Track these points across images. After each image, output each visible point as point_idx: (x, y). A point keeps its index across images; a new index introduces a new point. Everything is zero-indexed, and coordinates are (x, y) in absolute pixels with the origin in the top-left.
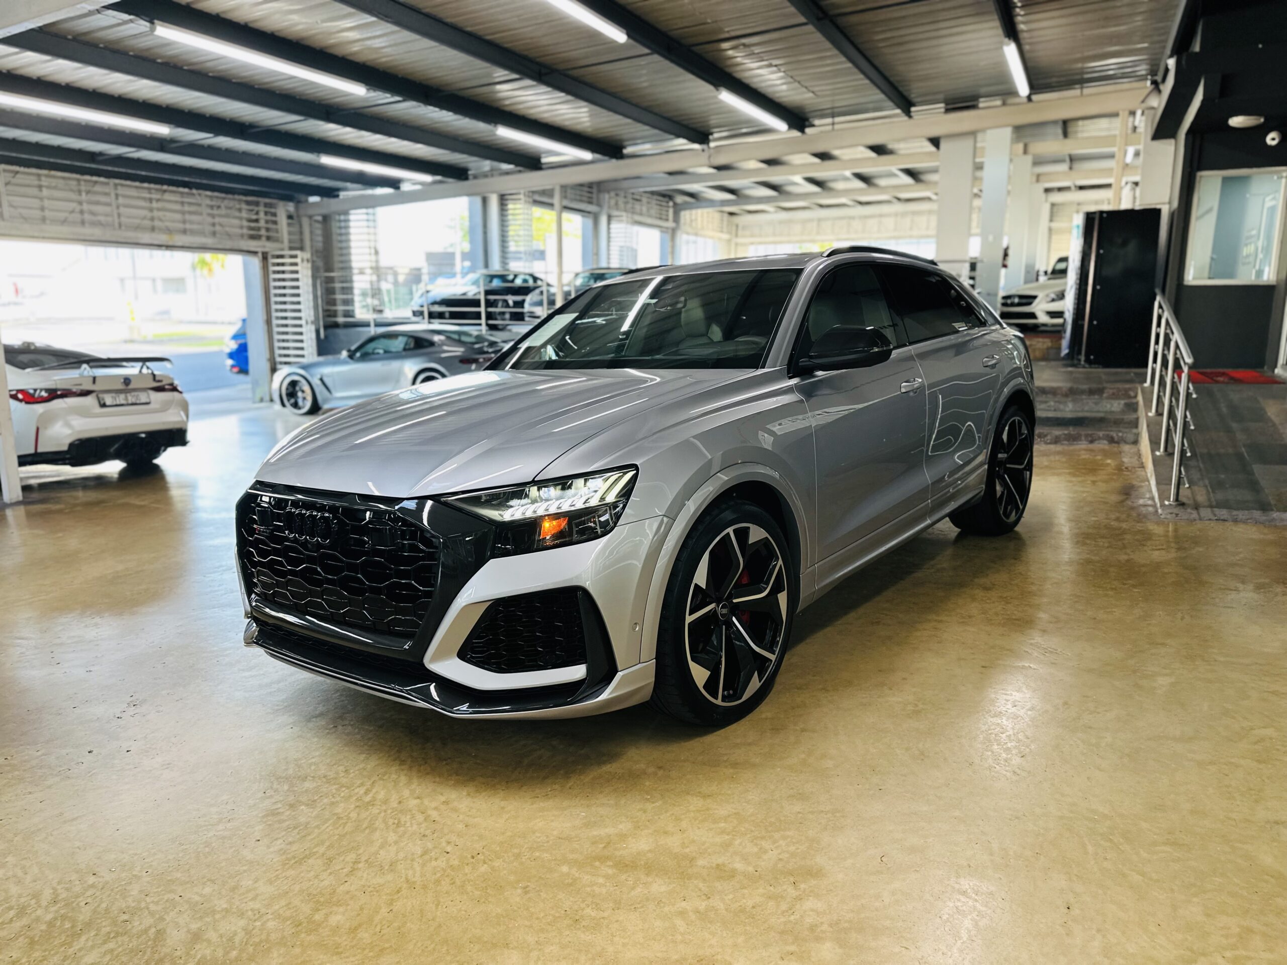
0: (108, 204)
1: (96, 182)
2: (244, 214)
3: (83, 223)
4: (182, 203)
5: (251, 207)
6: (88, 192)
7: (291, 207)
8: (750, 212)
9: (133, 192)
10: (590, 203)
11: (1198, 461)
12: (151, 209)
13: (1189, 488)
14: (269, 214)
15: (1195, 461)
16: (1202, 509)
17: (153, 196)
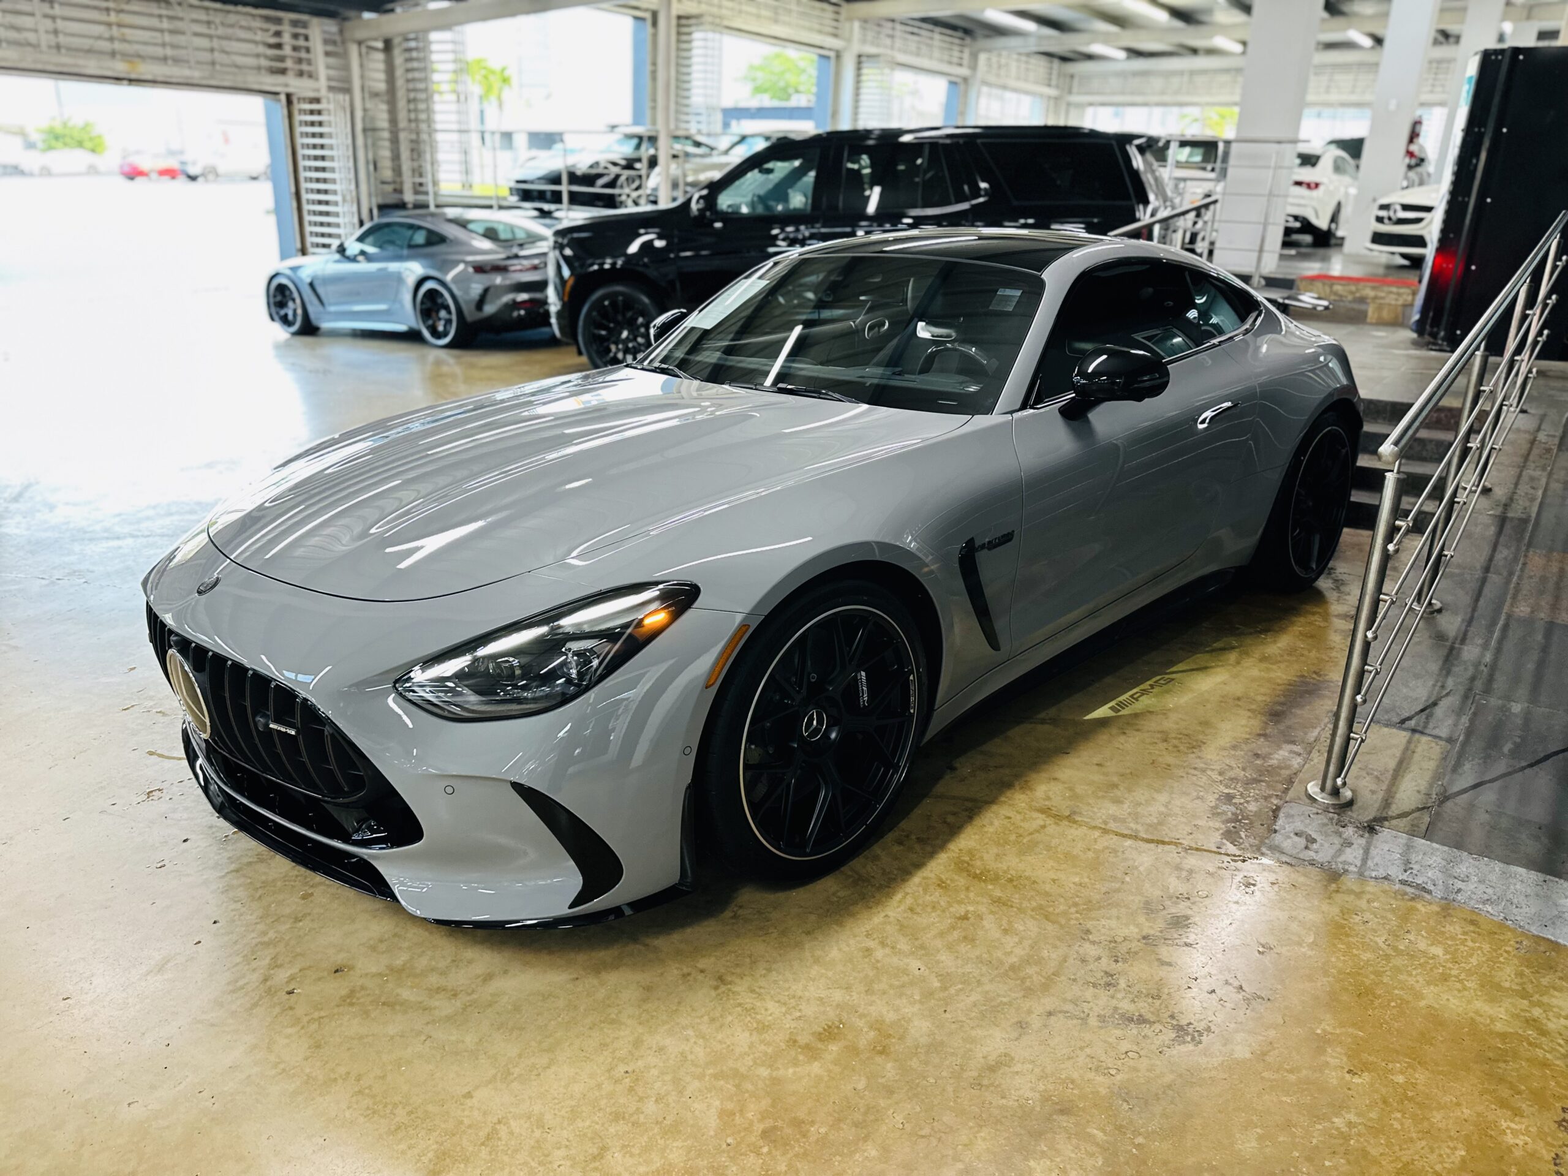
2: (259, 36)
5: (269, 26)
7: (331, 26)
10: (835, 36)
11: (1485, 646)
12: (109, 25)
13: (1404, 741)
14: (302, 38)
15: (1480, 642)
16: (1385, 834)
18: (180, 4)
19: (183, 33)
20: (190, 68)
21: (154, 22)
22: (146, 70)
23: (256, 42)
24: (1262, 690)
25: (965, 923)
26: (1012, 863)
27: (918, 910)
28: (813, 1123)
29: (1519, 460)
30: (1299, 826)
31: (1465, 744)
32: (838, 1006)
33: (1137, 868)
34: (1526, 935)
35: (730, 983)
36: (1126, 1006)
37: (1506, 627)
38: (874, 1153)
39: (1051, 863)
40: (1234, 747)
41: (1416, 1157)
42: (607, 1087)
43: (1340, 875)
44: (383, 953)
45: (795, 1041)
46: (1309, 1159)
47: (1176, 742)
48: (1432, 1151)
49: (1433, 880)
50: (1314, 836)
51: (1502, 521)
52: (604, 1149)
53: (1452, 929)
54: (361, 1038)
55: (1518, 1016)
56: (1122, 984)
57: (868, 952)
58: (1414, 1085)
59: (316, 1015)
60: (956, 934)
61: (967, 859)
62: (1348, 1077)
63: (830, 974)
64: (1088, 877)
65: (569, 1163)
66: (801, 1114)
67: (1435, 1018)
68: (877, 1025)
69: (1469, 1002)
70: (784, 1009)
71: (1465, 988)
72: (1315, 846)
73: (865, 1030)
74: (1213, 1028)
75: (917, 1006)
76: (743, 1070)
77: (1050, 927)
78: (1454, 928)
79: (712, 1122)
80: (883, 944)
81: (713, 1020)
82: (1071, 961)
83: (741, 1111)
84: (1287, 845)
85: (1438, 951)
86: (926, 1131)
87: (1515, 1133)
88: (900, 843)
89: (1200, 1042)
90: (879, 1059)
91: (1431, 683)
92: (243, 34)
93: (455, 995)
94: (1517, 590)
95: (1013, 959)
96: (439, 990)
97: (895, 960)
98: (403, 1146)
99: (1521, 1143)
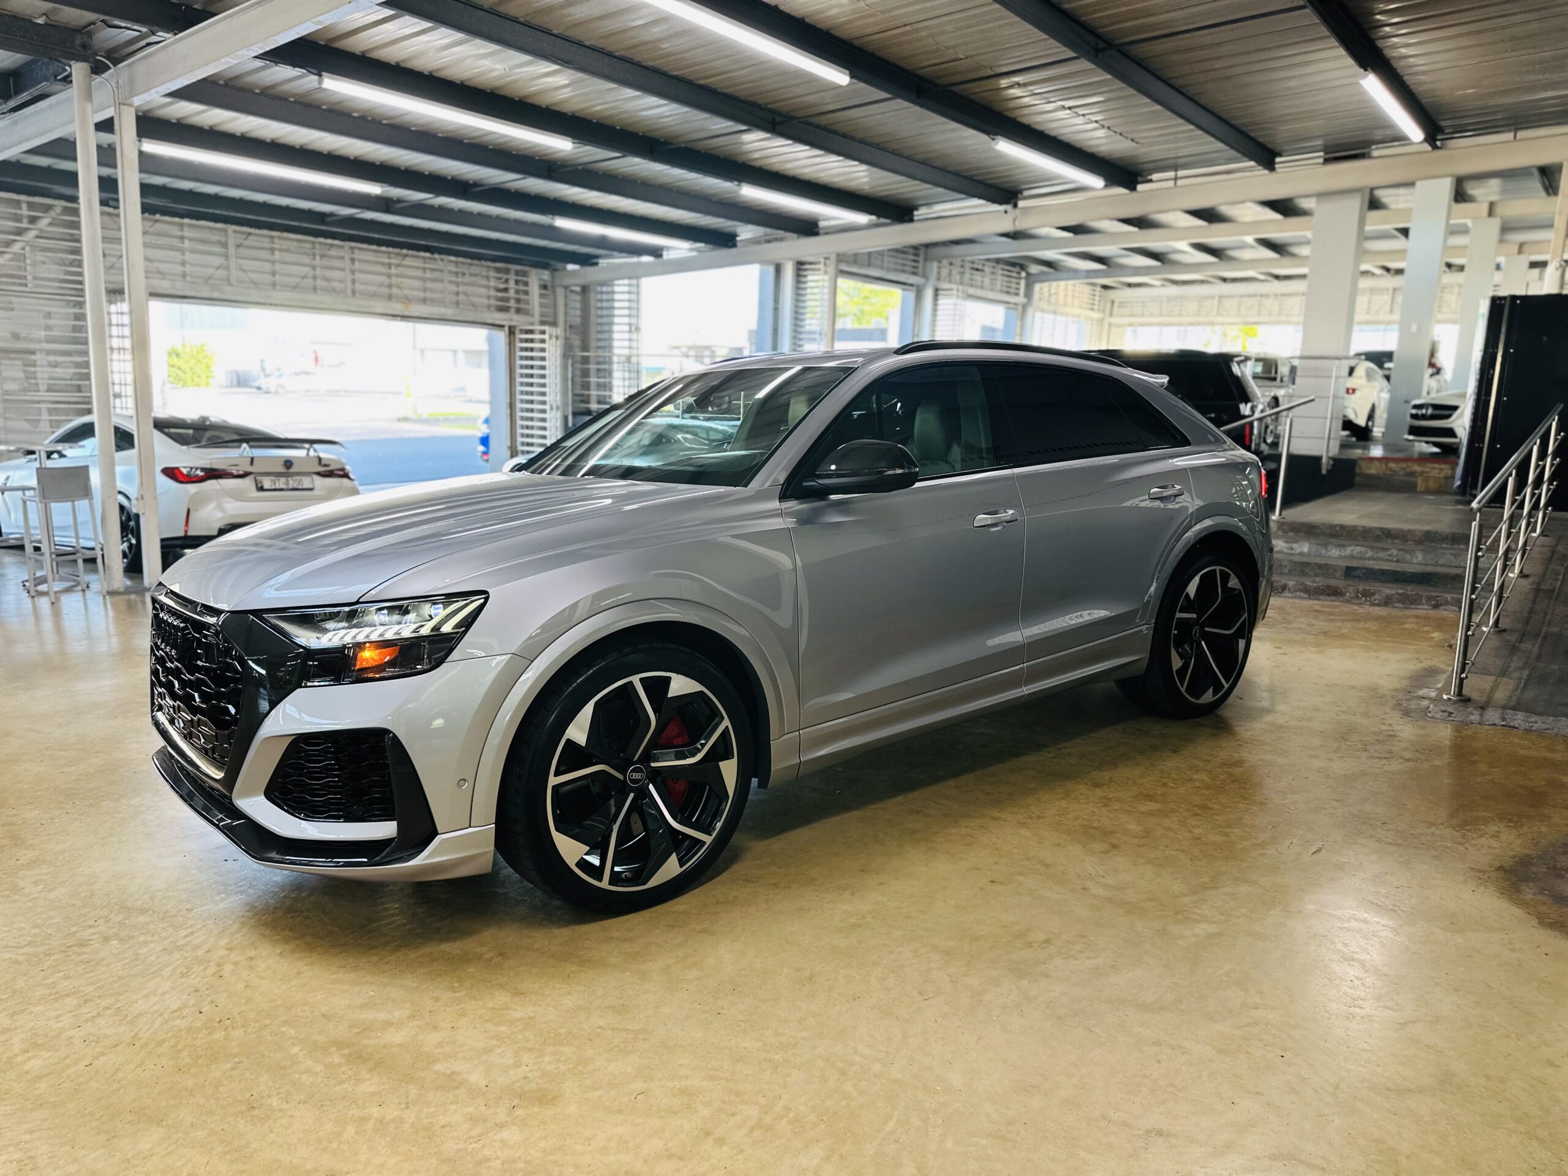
0: (343, 270)
1: (332, 245)
2: (492, 283)
3: (315, 289)
4: (424, 269)
5: (499, 275)
6: (322, 256)
7: (546, 275)
8: (1129, 285)
9: (371, 257)
10: (915, 274)
11: (1534, 644)
12: (389, 276)
13: (1494, 679)
14: (521, 284)
15: (1531, 643)
16: (1490, 709)
17: (393, 261)
18: (442, 260)
19: (441, 281)
20: (445, 307)
21: (419, 273)
23: (488, 287)
30: (1443, 708)
31: (1528, 679)
33: (1361, 723)
36: (1377, 755)
37: (1545, 637)
40: (1395, 689)
41: (1525, 784)
42: (1151, 772)
43: (1470, 724)
46: (1476, 784)
47: (1361, 688)
48: (1531, 782)
49: (1518, 724)
50: (1452, 711)
51: (1537, 591)
56: (1372, 750)
58: (1520, 770)
62: (1490, 769)
67: (1528, 757)
69: (1542, 754)
71: (1540, 751)
72: (1453, 715)
74: (1422, 759)
78: (1532, 737)
84: (1438, 715)
85: (1525, 742)
89: (1417, 762)
91: (1504, 659)
92: (483, 282)
94: (1551, 621)
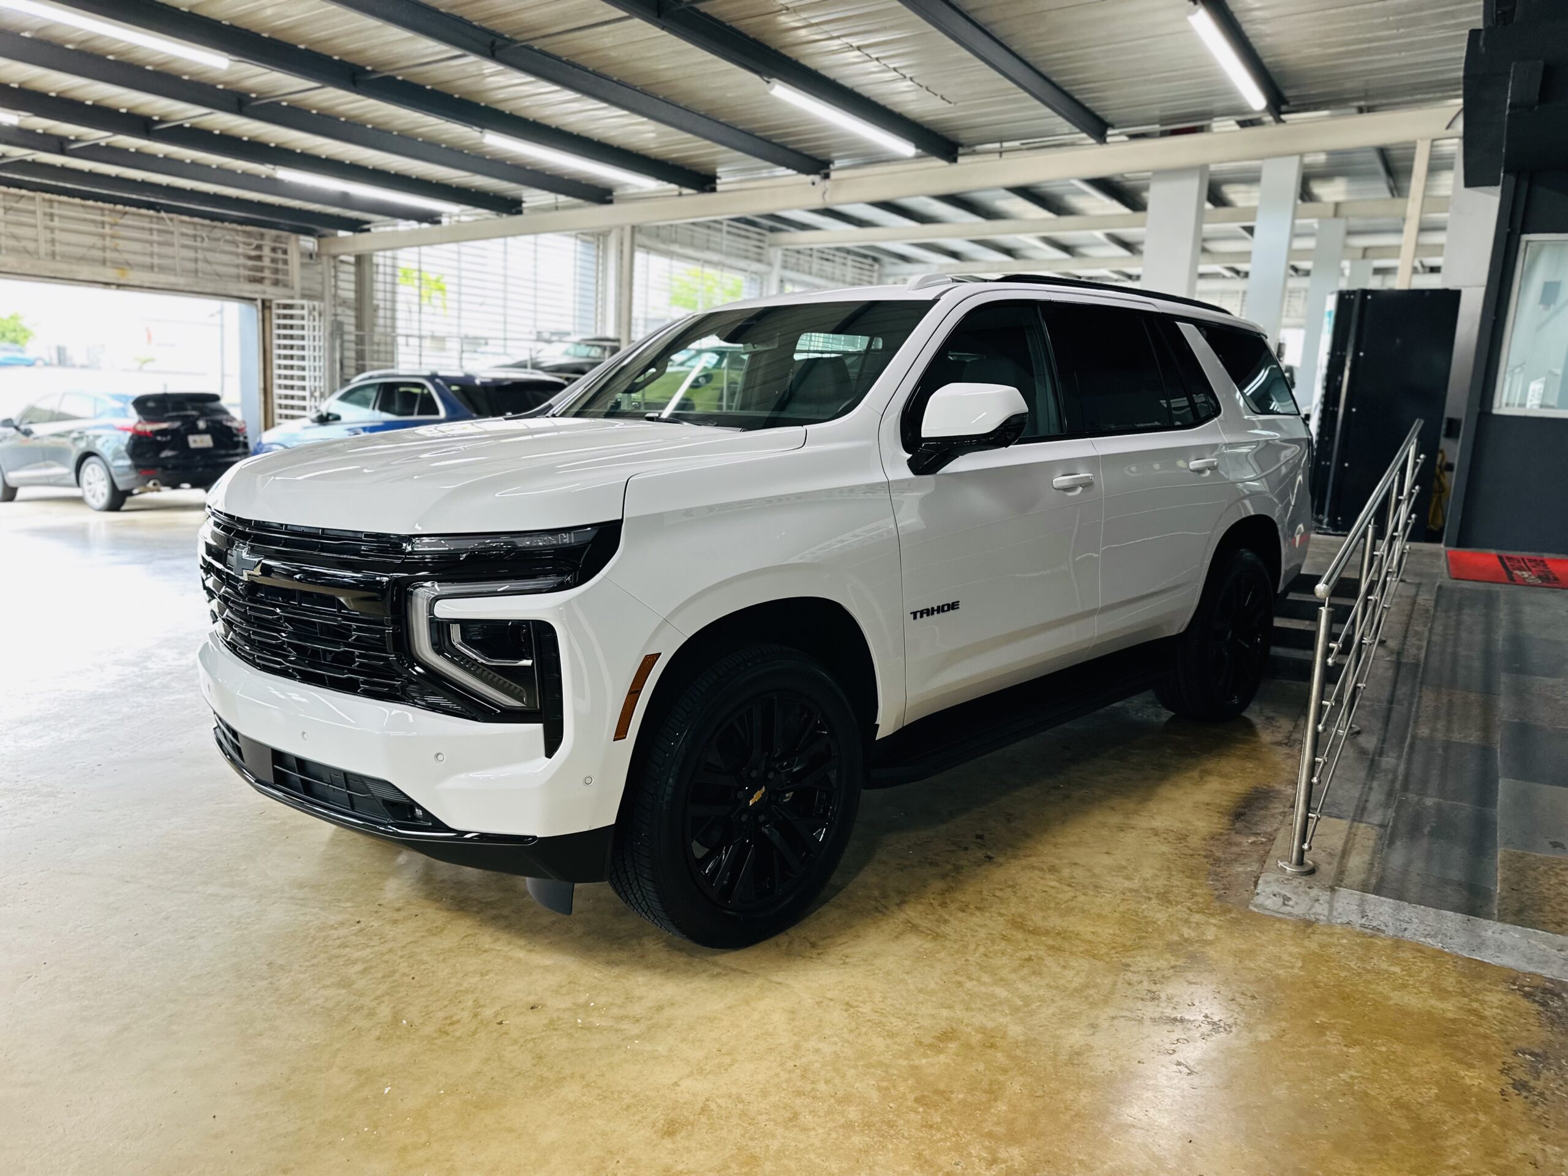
0: (36, 226)
1: (22, 197)
2: (242, 250)
4: (150, 230)
5: (250, 241)
7: (310, 242)
9: (77, 213)
11: (1399, 757)
12: (103, 236)
13: (1348, 826)
14: (280, 251)
15: (1394, 755)
16: (1343, 891)
17: (106, 219)
18: (171, 220)
19: (172, 245)
20: (176, 275)
21: (145, 236)
22: (134, 277)
23: (237, 255)
24: (1225, 798)
25: (1031, 964)
26: (1055, 921)
27: (991, 955)
28: (952, 1092)
29: (1405, 618)
30: (1276, 890)
31: (1395, 827)
32: (947, 1019)
33: (1155, 923)
34: (1458, 957)
35: (857, 1006)
36: (1169, 1012)
37: (1412, 746)
38: (1004, 1108)
39: (1088, 921)
40: (1212, 838)
41: (1404, 1095)
42: (784, 1076)
43: (1314, 923)
44: (565, 995)
45: (921, 1043)
46: (1325, 1098)
47: (1165, 836)
48: (1414, 1090)
49: (1385, 923)
50: (1289, 895)
51: (1398, 665)
52: (795, 1116)
53: (1404, 955)
54: (573, 1051)
55: (1461, 1008)
56: (1163, 996)
57: (960, 984)
58: (1394, 1053)
59: (529, 1037)
60: (1025, 971)
61: (1019, 920)
62: (1345, 1049)
63: (934, 999)
64: (1119, 929)
65: (772, 1123)
66: (942, 1086)
67: (1404, 1012)
68: (982, 1030)
69: (1424, 1001)
70: (905, 1022)
71: (1421, 992)
72: (1291, 903)
73: (973, 1033)
74: (1238, 1022)
75: (1009, 1018)
76: (886, 1061)
77: (1097, 963)
78: (1407, 955)
79: (875, 1096)
80: (971, 979)
81: (851, 1031)
82: (1119, 984)
83: (894, 1086)
84: (1269, 903)
85: (1397, 969)
86: (1040, 1093)
87: (1471, 1078)
88: (963, 911)
89: (1231, 1032)
90: (989, 1051)
91: (1360, 786)
92: (228, 248)
93: (638, 1021)
94: (1418, 717)
95: (1075, 985)
96: (623, 1018)
97: (983, 989)
98: (637, 1117)
99: (1476, 1083)
